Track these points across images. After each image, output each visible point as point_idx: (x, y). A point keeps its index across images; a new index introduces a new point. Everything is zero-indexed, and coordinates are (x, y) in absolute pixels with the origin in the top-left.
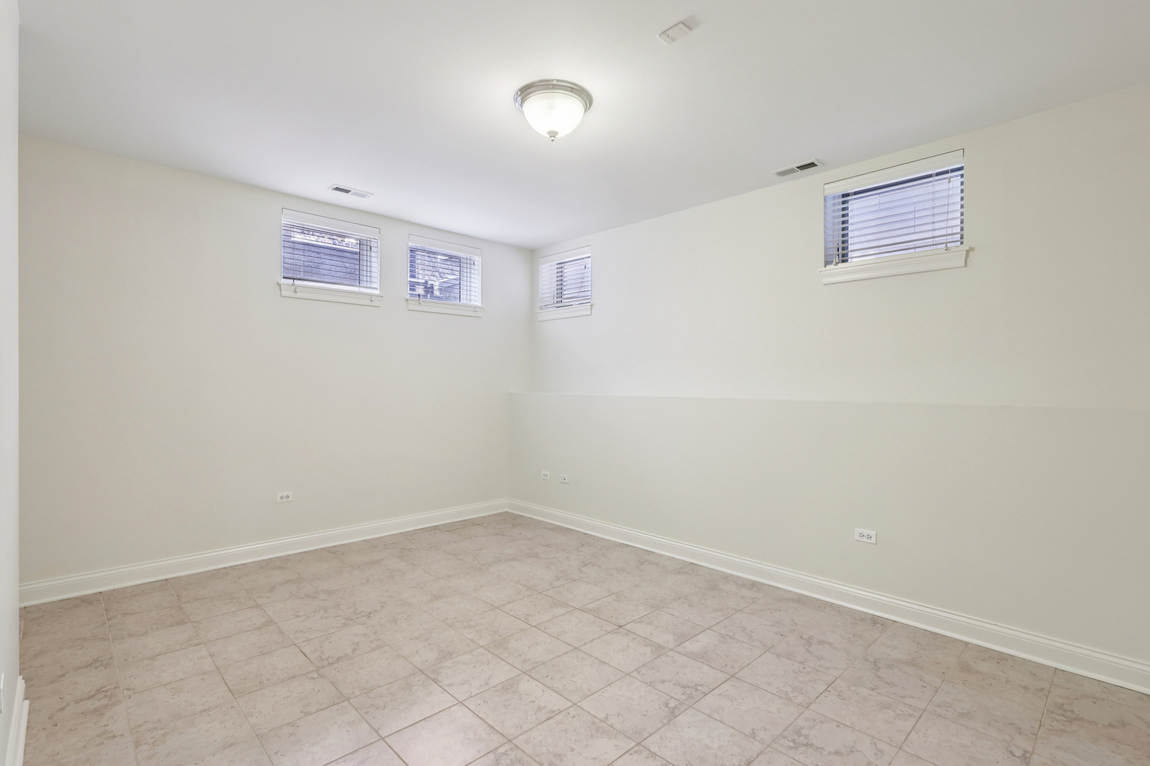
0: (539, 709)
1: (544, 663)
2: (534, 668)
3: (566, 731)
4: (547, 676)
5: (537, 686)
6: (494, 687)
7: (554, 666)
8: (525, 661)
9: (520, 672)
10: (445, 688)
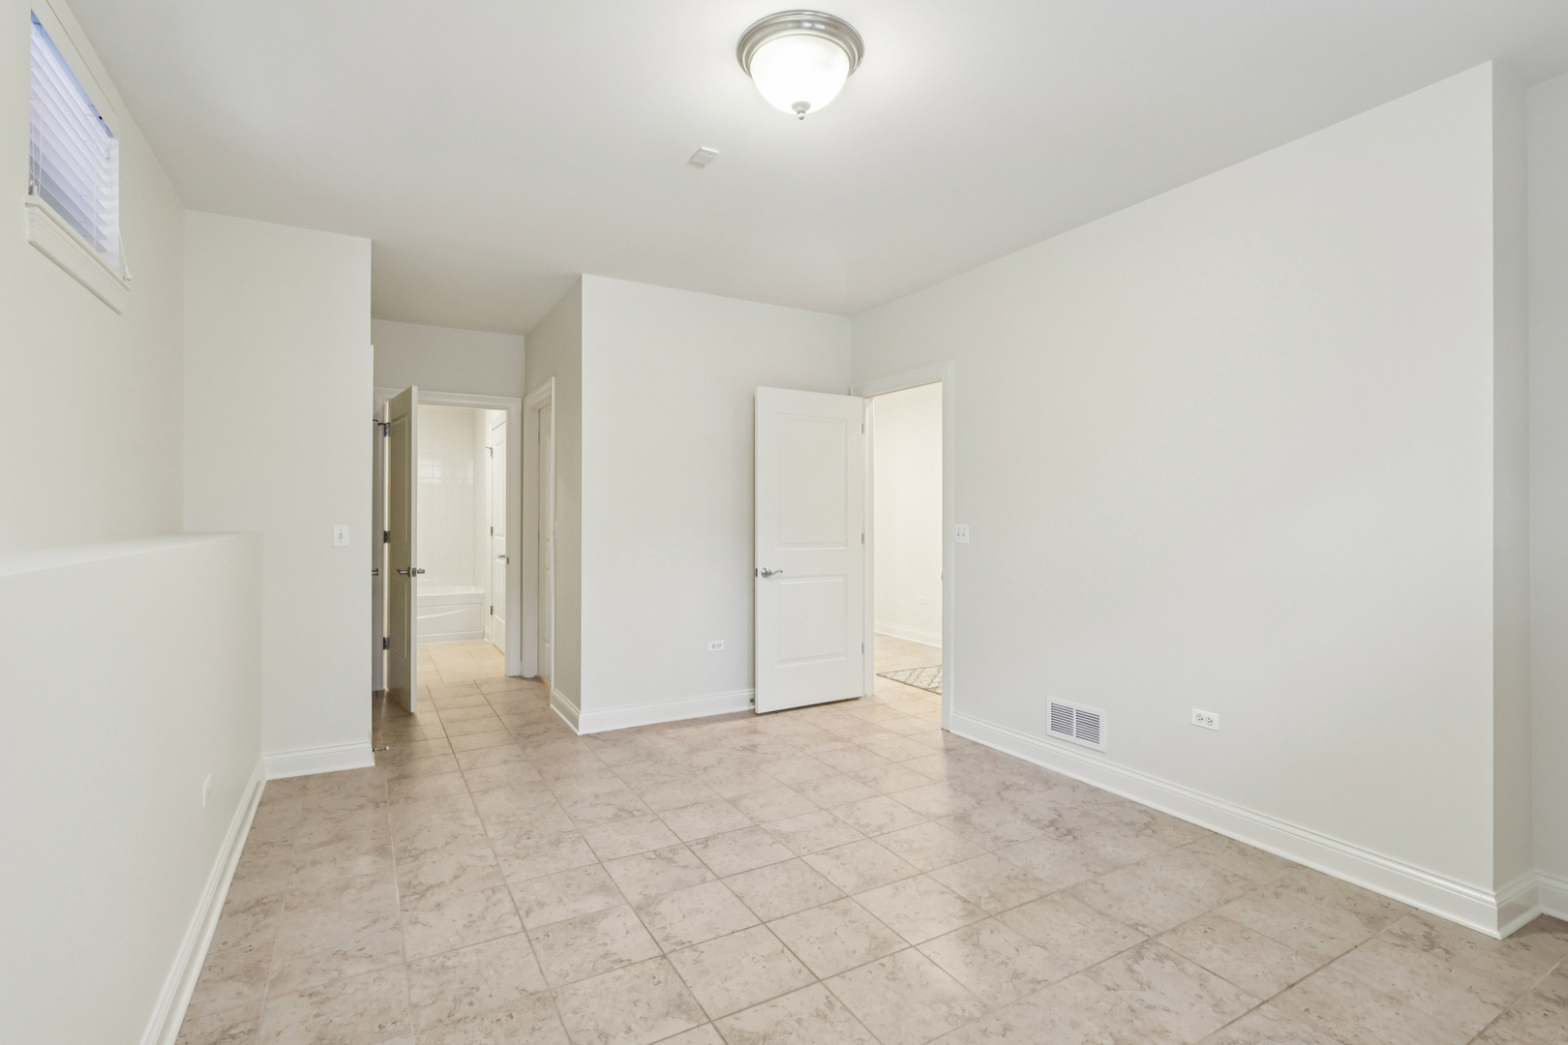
0: (838, 857)
1: (819, 906)
2: (834, 901)
3: (817, 839)
4: (821, 888)
5: (836, 880)
6: (887, 884)
7: (807, 900)
8: (845, 912)
9: (854, 897)
10: (948, 891)
